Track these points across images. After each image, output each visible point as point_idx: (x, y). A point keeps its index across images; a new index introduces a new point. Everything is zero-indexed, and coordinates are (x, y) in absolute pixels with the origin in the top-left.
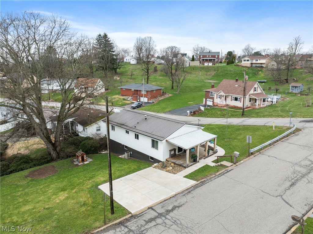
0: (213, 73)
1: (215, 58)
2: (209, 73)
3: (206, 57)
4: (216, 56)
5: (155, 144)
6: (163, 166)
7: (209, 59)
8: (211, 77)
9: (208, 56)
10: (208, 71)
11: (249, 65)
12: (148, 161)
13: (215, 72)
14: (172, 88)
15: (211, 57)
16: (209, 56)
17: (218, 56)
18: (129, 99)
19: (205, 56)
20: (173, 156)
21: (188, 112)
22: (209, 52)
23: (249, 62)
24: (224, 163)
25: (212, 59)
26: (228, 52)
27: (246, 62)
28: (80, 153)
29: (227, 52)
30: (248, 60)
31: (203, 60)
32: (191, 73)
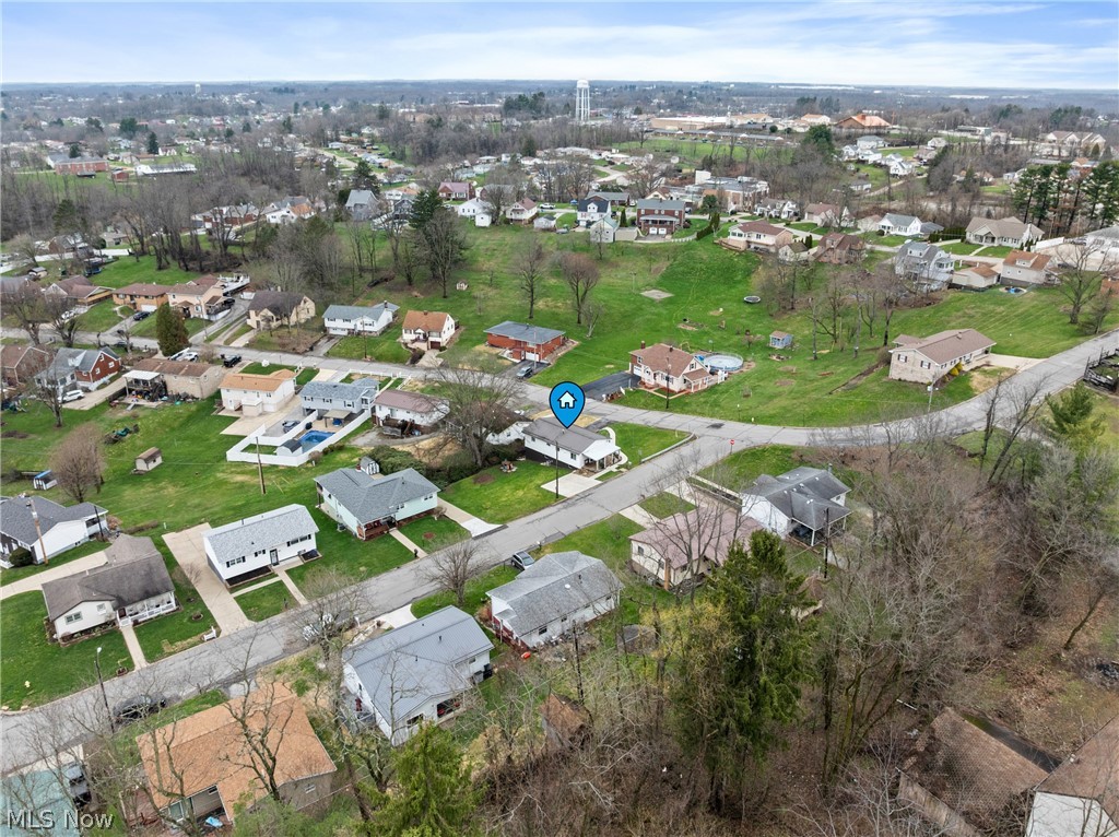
0: (663, 265)
2: (655, 266)
3: (654, 214)
4: (677, 213)
5: (573, 456)
6: (580, 472)
7: (660, 221)
8: (658, 277)
9: (657, 212)
10: (655, 261)
11: (742, 246)
12: (567, 468)
13: (668, 263)
14: (579, 322)
15: (666, 214)
16: (660, 210)
17: (681, 212)
18: (505, 356)
19: (652, 212)
20: (586, 465)
21: (604, 396)
23: (743, 239)
24: (622, 470)
25: (665, 222)
27: (736, 238)
28: (505, 462)
30: (740, 235)
31: (647, 221)
32: (616, 265)
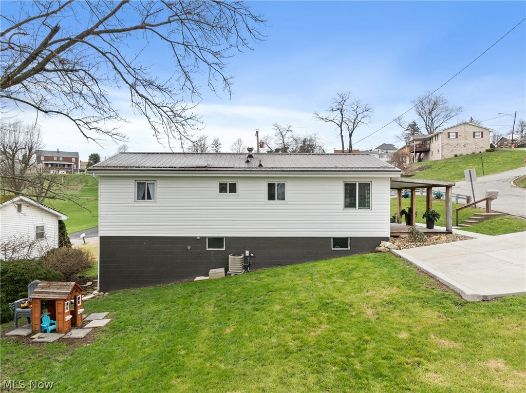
0: (78, 186)
1: (71, 162)
3: (53, 160)
4: (74, 160)
7: (60, 164)
9: (55, 159)
13: (82, 185)
15: (63, 161)
16: (58, 158)
17: (77, 159)
19: (51, 158)
22: (58, 152)
25: (64, 165)
26: (92, 155)
29: (90, 155)
31: (47, 164)
